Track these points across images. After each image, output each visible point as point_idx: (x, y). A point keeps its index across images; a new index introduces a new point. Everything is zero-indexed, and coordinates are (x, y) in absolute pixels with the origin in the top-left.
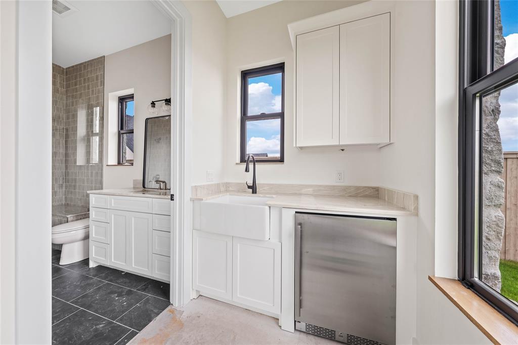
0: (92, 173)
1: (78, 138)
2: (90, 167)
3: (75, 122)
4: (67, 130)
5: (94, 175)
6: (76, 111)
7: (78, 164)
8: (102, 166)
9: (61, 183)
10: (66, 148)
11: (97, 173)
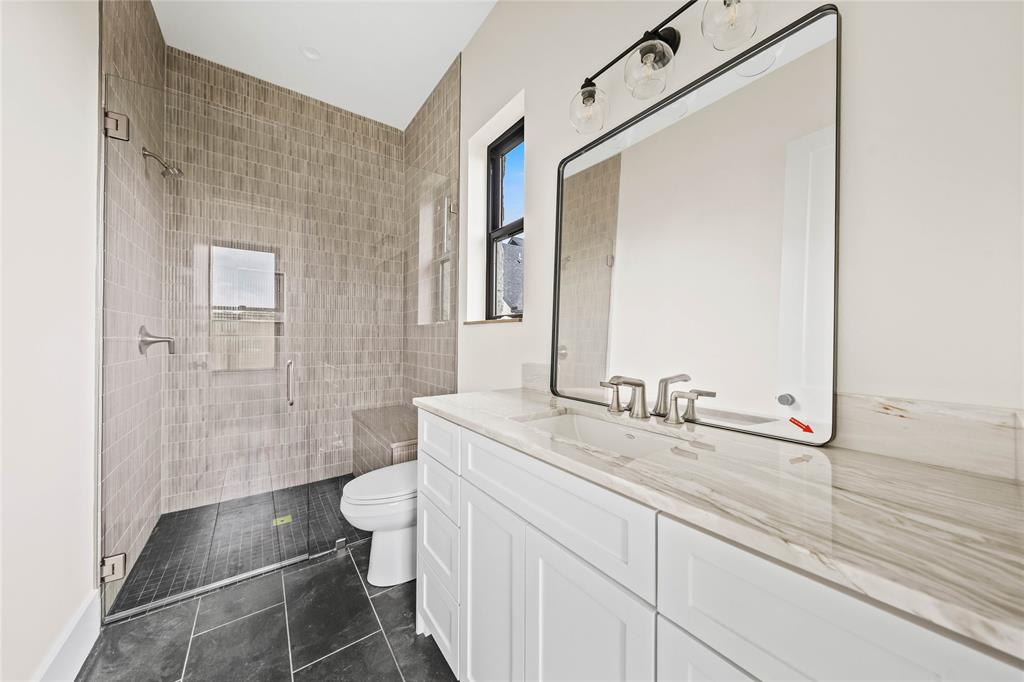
0: (439, 341)
1: (420, 268)
2: (436, 329)
3: (416, 234)
4: (406, 254)
5: (442, 346)
6: (417, 211)
7: (419, 324)
8: (456, 325)
9: (398, 362)
10: (405, 291)
11: (447, 343)
